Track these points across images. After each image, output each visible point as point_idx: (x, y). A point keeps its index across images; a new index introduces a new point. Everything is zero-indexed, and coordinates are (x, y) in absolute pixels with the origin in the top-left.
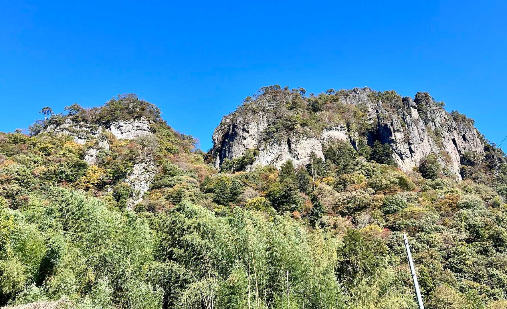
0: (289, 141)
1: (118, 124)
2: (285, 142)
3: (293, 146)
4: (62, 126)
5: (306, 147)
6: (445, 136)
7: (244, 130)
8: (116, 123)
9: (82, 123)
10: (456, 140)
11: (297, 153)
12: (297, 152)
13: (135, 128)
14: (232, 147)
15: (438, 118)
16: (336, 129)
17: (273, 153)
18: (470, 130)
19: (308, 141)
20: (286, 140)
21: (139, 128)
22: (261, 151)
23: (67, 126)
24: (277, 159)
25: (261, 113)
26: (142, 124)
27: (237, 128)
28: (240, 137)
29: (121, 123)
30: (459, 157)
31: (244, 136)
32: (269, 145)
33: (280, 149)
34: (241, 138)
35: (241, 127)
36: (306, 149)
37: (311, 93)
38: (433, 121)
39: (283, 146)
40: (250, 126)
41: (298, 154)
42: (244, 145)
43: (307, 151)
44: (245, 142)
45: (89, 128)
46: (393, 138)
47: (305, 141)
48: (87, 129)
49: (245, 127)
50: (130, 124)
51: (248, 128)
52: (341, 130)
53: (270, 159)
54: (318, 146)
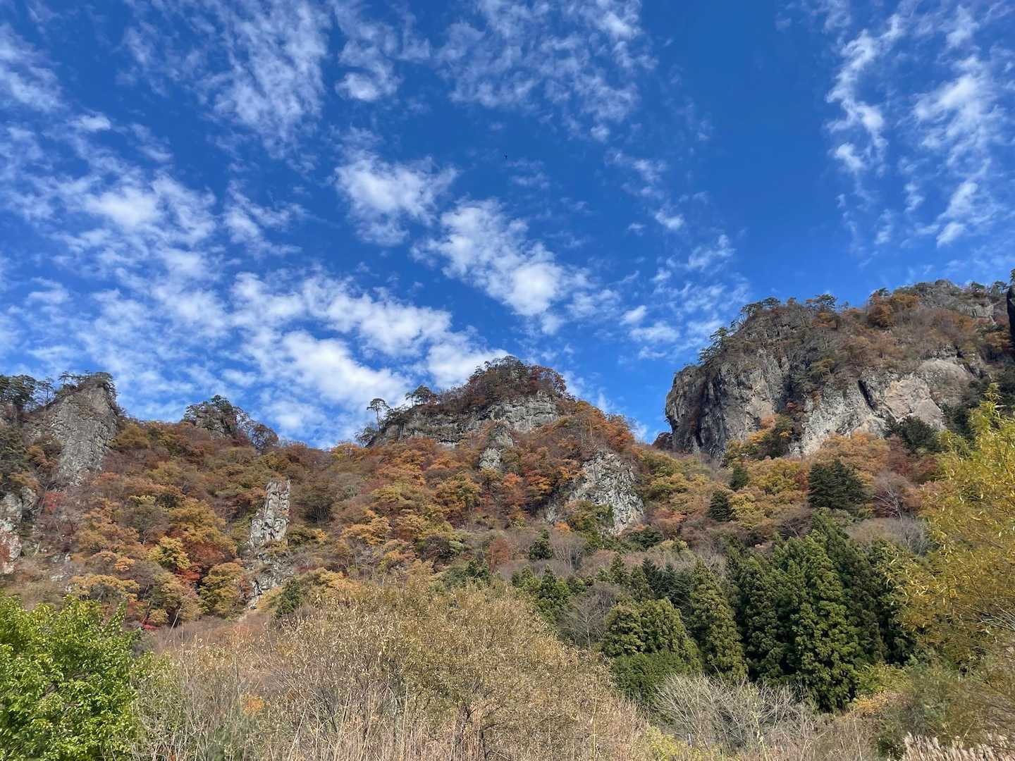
0: (862, 386)
1: (503, 408)
2: (855, 389)
3: (876, 395)
4: (411, 426)
5: (901, 394)
7: (740, 384)
8: (498, 407)
9: (439, 417)
11: (885, 407)
12: (885, 405)
13: (532, 412)
14: (724, 420)
16: (938, 356)
17: (834, 414)
19: (902, 382)
20: (856, 385)
21: (539, 412)
22: (809, 414)
24: (849, 424)
25: (761, 351)
26: (541, 403)
27: (725, 383)
28: (737, 399)
29: (507, 406)
31: (745, 396)
32: (823, 400)
33: (848, 405)
34: (739, 401)
35: (733, 380)
36: (903, 398)
37: (844, 303)
39: (854, 398)
40: (751, 376)
41: (890, 409)
42: (748, 413)
43: (906, 401)
44: (748, 408)
45: (454, 422)
47: (896, 382)
48: (451, 425)
49: (742, 378)
50: (521, 405)
51: (748, 380)
52: (948, 357)
53: (832, 426)
54: (923, 389)
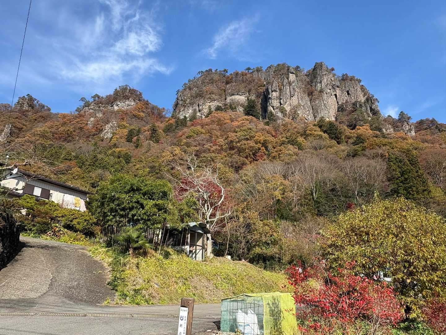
0: (198, 104)
3: (200, 107)
6: (327, 93)
10: (337, 95)
12: (203, 111)
13: (126, 105)
15: (325, 80)
16: (238, 94)
18: (353, 87)
19: (211, 104)
21: (128, 105)
23: (92, 107)
26: (130, 102)
29: (119, 103)
30: (337, 107)
38: (321, 82)
39: (194, 108)
45: (103, 107)
46: (270, 96)
47: (208, 103)
50: (123, 103)
52: (242, 95)
